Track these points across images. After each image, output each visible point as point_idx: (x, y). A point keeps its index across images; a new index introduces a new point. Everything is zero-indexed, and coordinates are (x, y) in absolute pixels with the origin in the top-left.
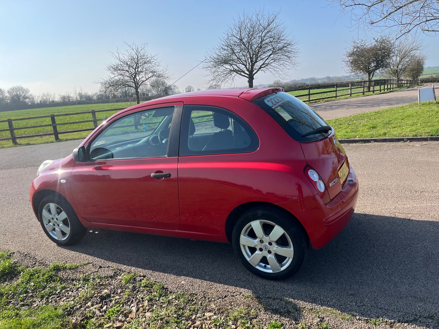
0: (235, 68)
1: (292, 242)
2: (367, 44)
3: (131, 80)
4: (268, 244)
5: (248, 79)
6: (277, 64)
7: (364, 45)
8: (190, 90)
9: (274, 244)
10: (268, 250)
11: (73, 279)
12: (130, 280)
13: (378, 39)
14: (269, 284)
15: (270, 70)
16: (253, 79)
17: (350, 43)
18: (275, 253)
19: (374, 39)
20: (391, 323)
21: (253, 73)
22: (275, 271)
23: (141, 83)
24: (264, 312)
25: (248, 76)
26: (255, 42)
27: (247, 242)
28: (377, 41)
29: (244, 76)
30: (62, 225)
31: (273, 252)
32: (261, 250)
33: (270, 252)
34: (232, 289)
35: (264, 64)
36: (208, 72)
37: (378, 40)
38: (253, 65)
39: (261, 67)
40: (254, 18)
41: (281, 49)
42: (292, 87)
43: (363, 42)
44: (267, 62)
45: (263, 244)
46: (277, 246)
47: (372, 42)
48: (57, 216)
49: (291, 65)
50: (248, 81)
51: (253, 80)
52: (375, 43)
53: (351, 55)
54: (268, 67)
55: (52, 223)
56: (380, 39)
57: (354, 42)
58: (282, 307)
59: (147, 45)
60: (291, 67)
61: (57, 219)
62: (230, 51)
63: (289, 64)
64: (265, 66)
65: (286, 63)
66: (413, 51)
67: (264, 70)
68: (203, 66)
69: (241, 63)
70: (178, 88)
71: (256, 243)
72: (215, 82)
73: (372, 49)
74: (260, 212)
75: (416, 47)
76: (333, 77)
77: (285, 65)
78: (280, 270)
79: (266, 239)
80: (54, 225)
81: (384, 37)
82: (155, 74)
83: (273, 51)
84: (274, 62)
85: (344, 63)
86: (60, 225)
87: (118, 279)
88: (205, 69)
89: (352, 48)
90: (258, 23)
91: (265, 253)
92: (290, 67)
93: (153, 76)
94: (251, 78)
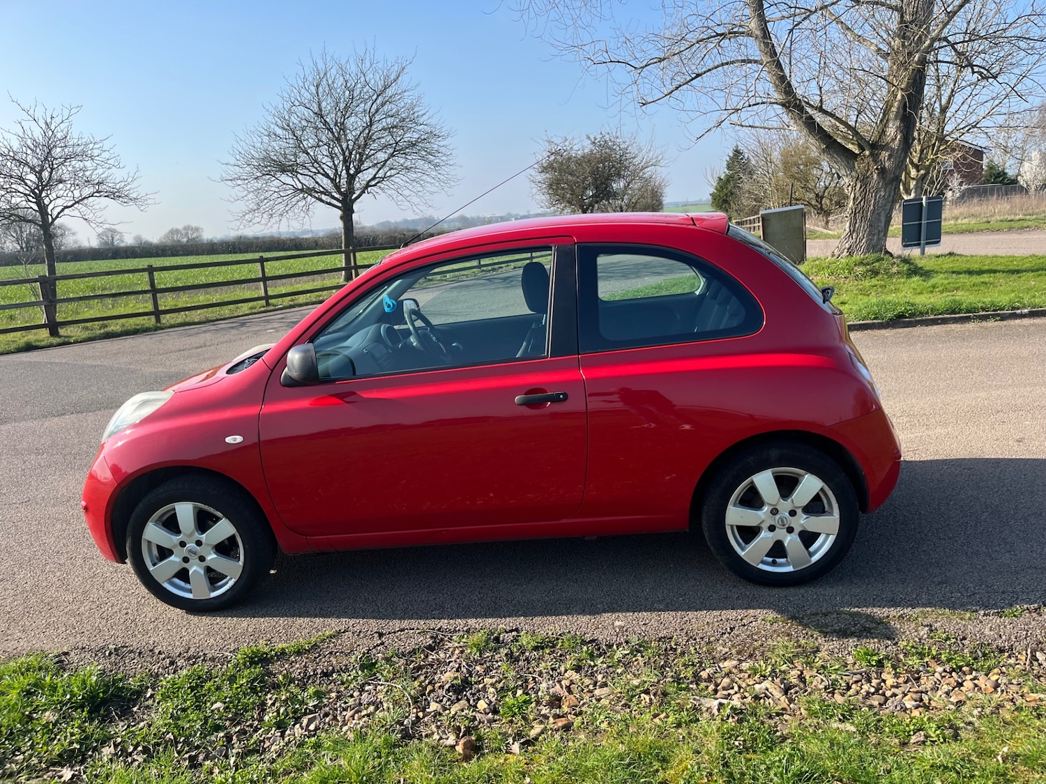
0: (307, 184)
1: (838, 502)
2: (575, 148)
3: (29, 203)
4: (788, 515)
5: (339, 213)
6: (404, 178)
7: (568, 148)
8: (113, 239)
9: (799, 511)
10: (787, 526)
11: (327, 673)
12: (487, 642)
13: (595, 139)
14: (795, 594)
15: (389, 192)
16: (353, 212)
17: (542, 142)
18: (801, 529)
19: (588, 138)
20: (1036, 609)
21: (353, 198)
22: (796, 567)
23: (59, 213)
24: (823, 639)
25: (340, 205)
26: (355, 123)
27: (742, 517)
28: (594, 143)
29: (329, 204)
30: (214, 556)
31: (797, 530)
32: (772, 528)
33: (790, 530)
34: (732, 614)
35: (374, 178)
36: (239, 192)
37: (596, 141)
38: (351, 178)
39: (368, 186)
40: (353, 69)
41: (413, 145)
42: (395, 238)
43: (567, 143)
44: (381, 174)
45: (777, 517)
46: (805, 516)
47: (585, 144)
48: (197, 536)
49: (437, 184)
50: (341, 218)
51: (353, 215)
52: (592, 147)
53: (544, 170)
54: (382, 186)
55: (176, 556)
56: (599, 140)
57: (550, 142)
58: (850, 624)
59: (77, 110)
60: (438, 187)
61: (199, 543)
62: (291, 141)
63: (433, 181)
64: (378, 183)
65: (424, 177)
66: (649, 169)
67: (372, 191)
68: (224, 175)
69: (319, 173)
70: (73, 234)
71: (763, 517)
72: (258, 217)
73: (586, 160)
74: (774, 453)
75: (654, 161)
76: (473, 218)
77: (422, 182)
78: (810, 561)
79: (785, 506)
80: (186, 560)
81: (607, 136)
82: (102, 187)
83: (395, 148)
84: (399, 175)
85: (533, 185)
86: (209, 558)
87: (451, 650)
88: (229, 183)
89: (546, 154)
90: (363, 79)
91: (781, 534)
92: (433, 189)
93: (95, 194)
94: (349, 210)
